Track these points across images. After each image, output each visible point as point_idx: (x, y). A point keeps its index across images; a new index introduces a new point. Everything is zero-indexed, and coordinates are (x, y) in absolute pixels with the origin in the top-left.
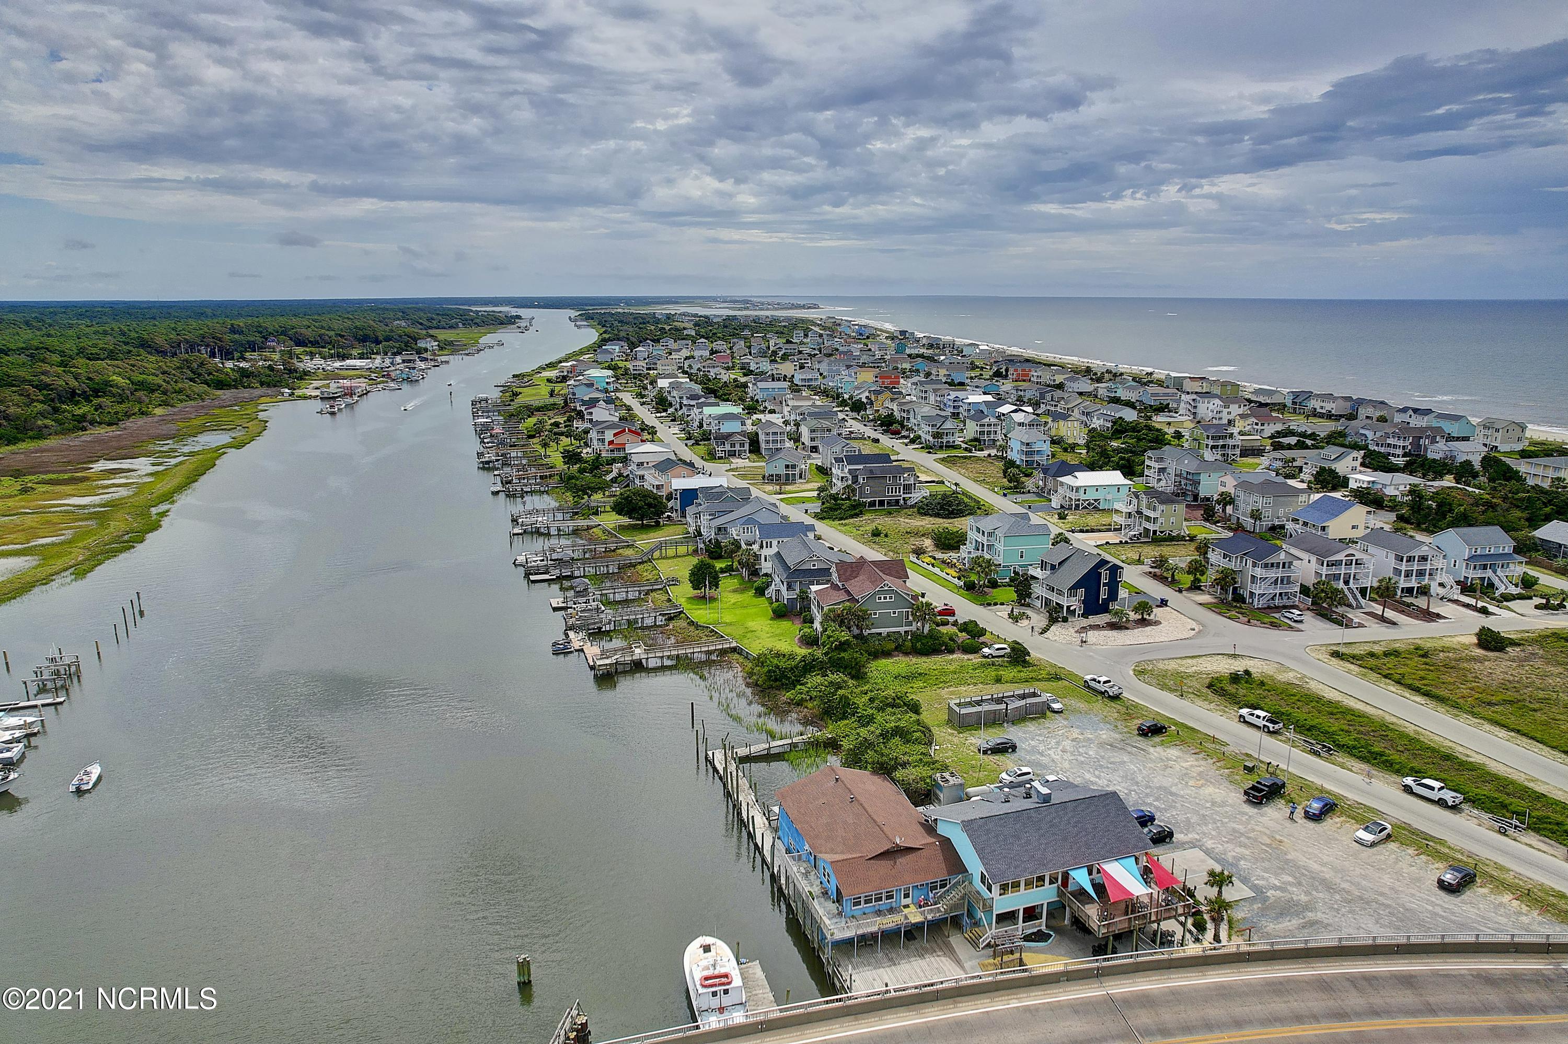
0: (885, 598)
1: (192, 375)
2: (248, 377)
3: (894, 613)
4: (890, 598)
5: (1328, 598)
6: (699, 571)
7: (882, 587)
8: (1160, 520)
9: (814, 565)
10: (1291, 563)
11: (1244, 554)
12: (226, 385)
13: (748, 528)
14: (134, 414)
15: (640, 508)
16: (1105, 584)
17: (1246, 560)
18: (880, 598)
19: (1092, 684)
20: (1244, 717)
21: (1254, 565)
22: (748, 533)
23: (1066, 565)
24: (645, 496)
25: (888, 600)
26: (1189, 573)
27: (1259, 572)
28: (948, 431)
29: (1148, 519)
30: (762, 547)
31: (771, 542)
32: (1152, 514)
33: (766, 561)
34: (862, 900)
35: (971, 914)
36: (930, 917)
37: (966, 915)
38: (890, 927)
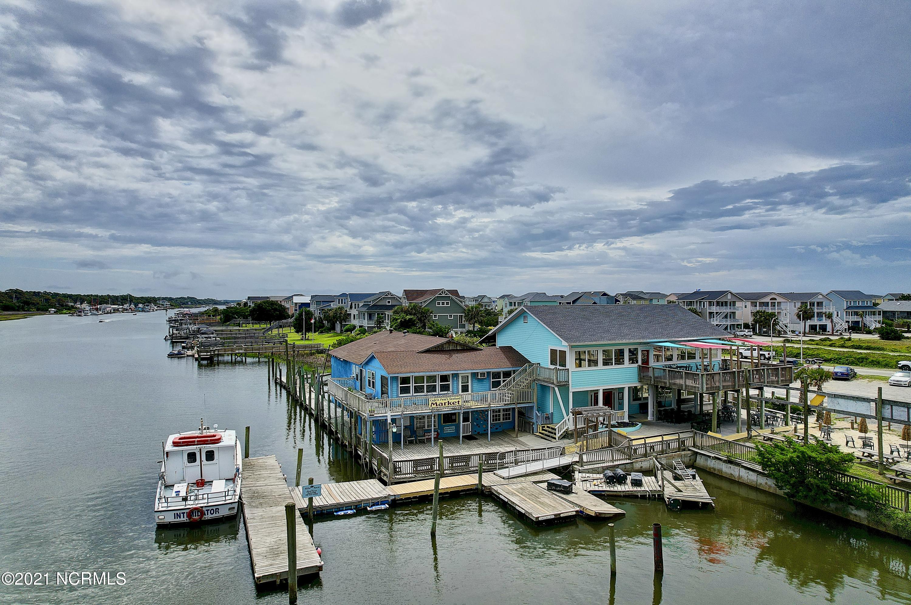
0: (443, 303)
2: (28, 305)
3: (450, 316)
4: (447, 303)
6: (300, 317)
9: (389, 302)
10: (734, 303)
11: (702, 299)
12: (11, 309)
13: (342, 300)
15: (268, 311)
17: (704, 303)
18: (439, 304)
21: (710, 305)
22: (342, 303)
25: (445, 305)
27: (714, 309)
30: (351, 307)
31: (358, 304)
33: (354, 319)
34: (412, 385)
35: (541, 408)
36: (494, 406)
37: (535, 408)
38: (446, 410)
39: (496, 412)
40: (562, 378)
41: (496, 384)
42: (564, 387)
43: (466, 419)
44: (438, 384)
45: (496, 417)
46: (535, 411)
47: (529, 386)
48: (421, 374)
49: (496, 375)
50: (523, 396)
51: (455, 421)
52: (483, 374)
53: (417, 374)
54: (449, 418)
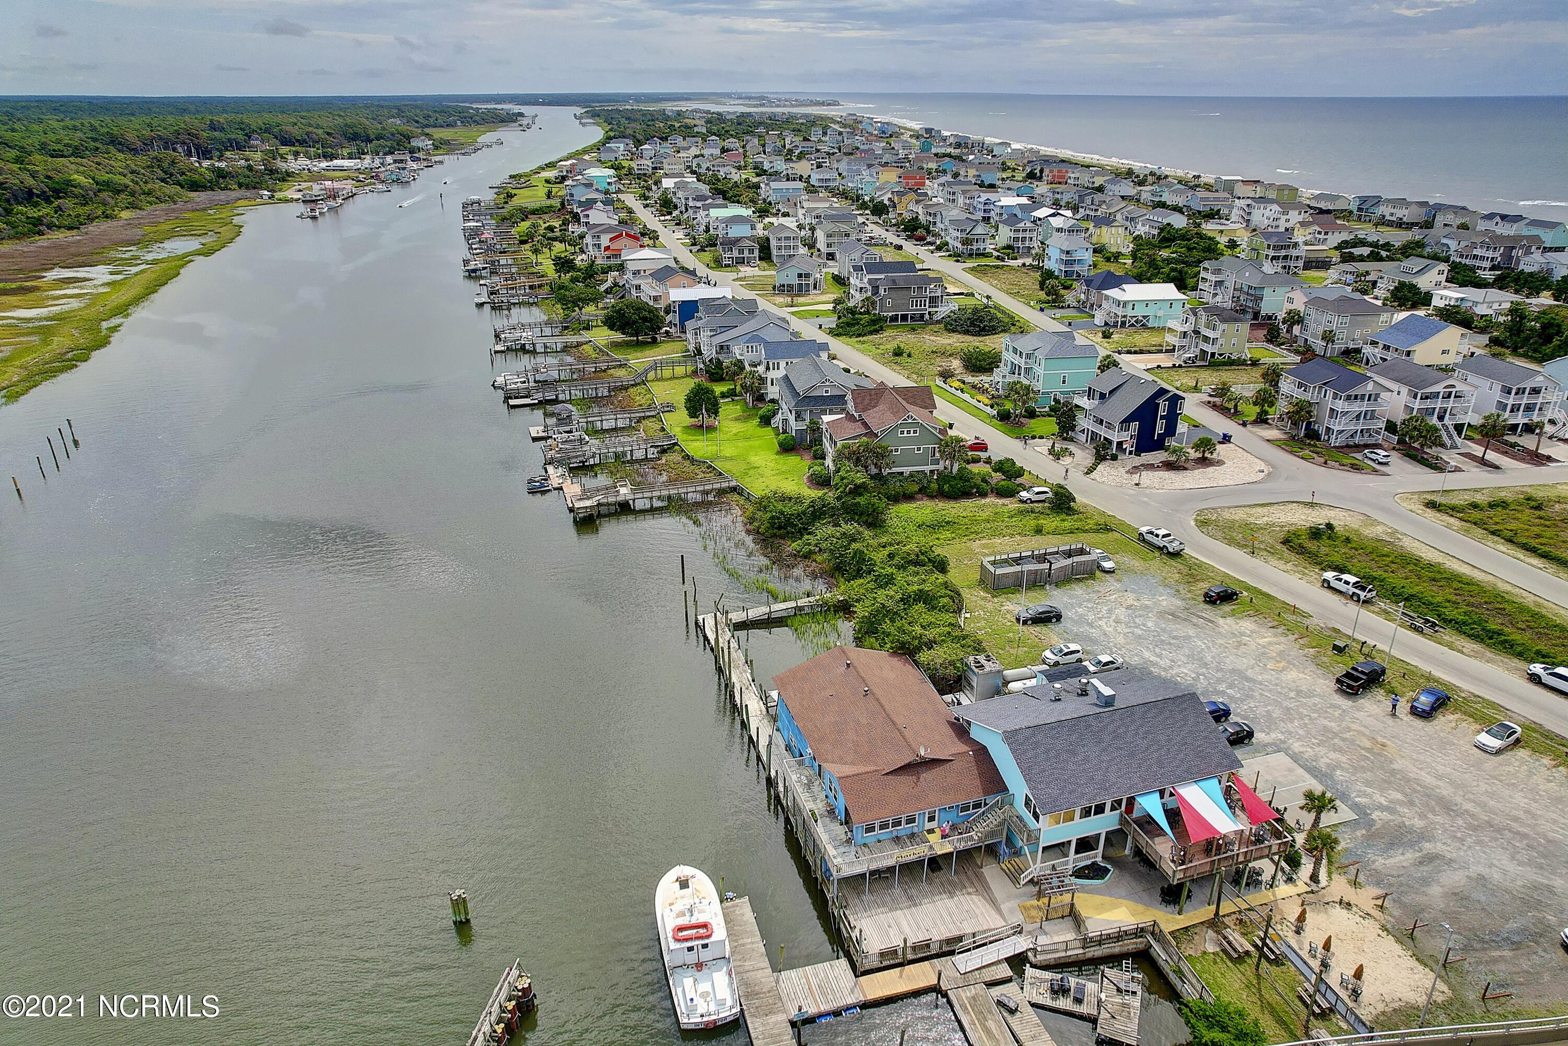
0: (909, 432)
1: (163, 175)
2: (224, 177)
3: (919, 449)
4: (915, 432)
5: (1421, 437)
6: (695, 396)
7: (905, 420)
8: (1220, 342)
9: (827, 392)
10: (1377, 395)
11: (1324, 384)
12: (201, 186)
13: (752, 347)
14: (97, 218)
15: (634, 322)
16: (1162, 417)
17: (1326, 391)
18: (902, 433)
19: (1149, 537)
20: (1328, 582)
21: (1335, 398)
22: (752, 351)
23: (1117, 394)
24: (639, 309)
25: (912, 434)
26: (1255, 404)
27: (1340, 405)
28: (978, 237)
29: (1206, 339)
30: (768, 368)
31: (778, 363)
32: (1211, 334)
33: (772, 384)
34: (877, 826)
36: (960, 848)
38: (911, 859)
41: (964, 816)
42: (1033, 839)
44: (903, 822)
46: (1003, 846)
48: (887, 819)
49: (966, 807)
52: (951, 807)
53: (882, 820)
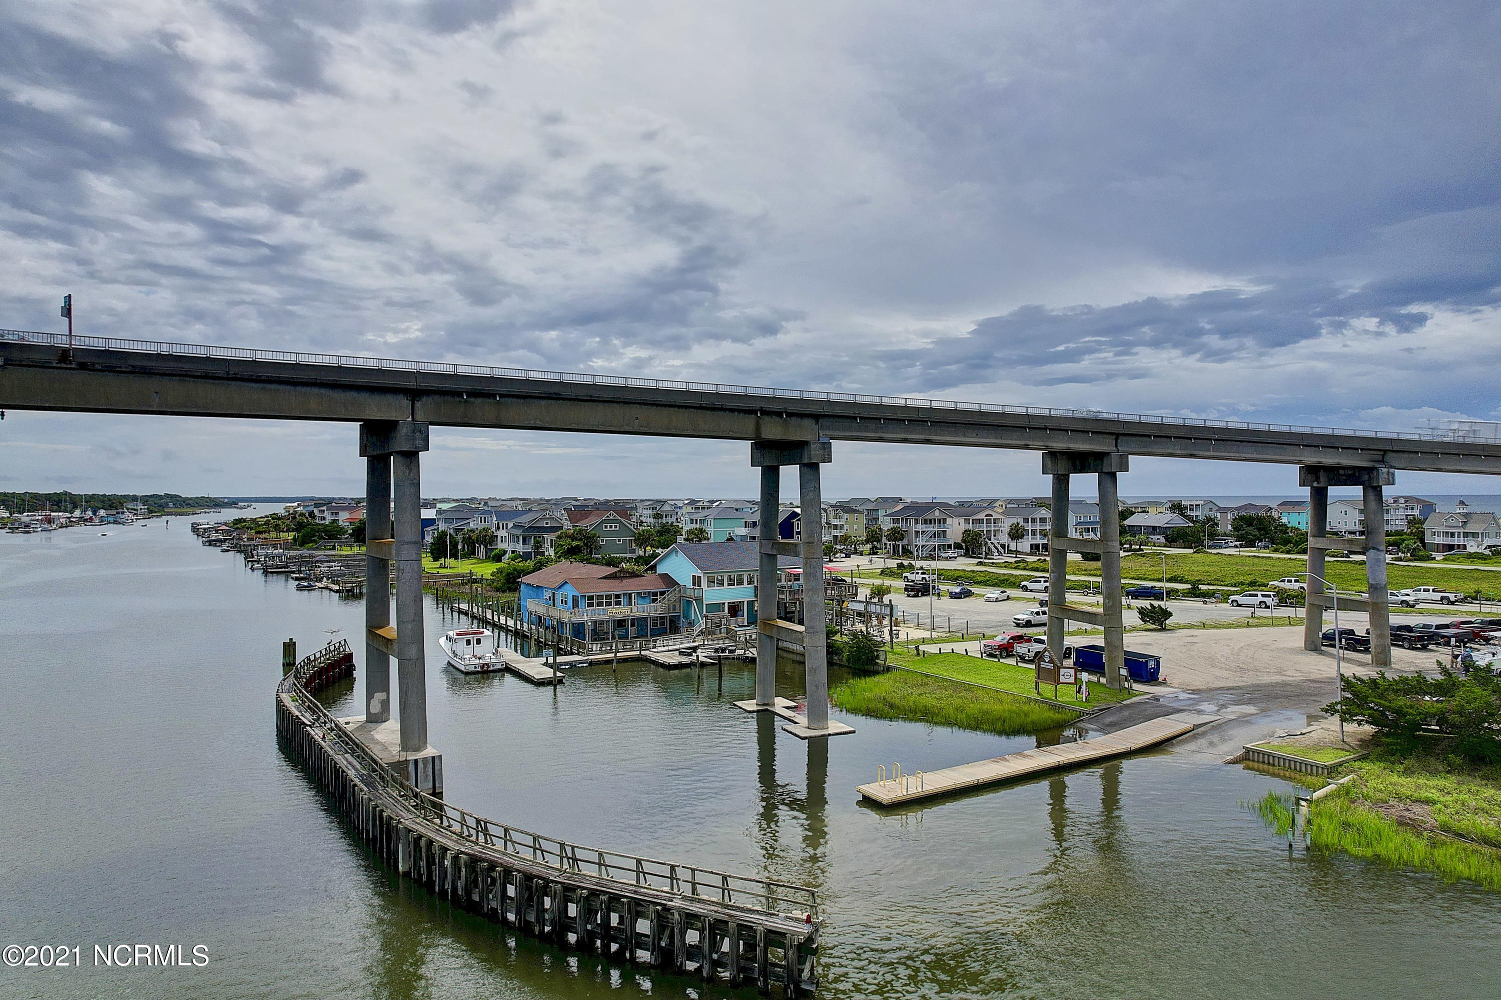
0: (611, 527)
3: (619, 540)
4: (616, 527)
7: (608, 516)
8: (846, 527)
9: (547, 523)
10: (944, 520)
11: (908, 516)
13: (485, 518)
17: (910, 520)
18: (606, 527)
21: (917, 522)
22: (485, 522)
25: (613, 529)
27: (920, 527)
29: (836, 527)
30: (498, 528)
31: (507, 524)
32: (838, 523)
33: (502, 541)
34: (595, 601)
35: (686, 616)
36: (653, 614)
37: (682, 616)
38: (619, 617)
39: (654, 619)
40: (698, 594)
41: (654, 601)
42: (699, 600)
43: (633, 625)
44: (613, 600)
45: (655, 624)
46: (682, 618)
47: (679, 600)
48: (602, 593)
49: (655, 594)
50: (672, 608)
51: (625, 626)
52: (645, 593)
53: (599, 594)
54: (621, 623)
